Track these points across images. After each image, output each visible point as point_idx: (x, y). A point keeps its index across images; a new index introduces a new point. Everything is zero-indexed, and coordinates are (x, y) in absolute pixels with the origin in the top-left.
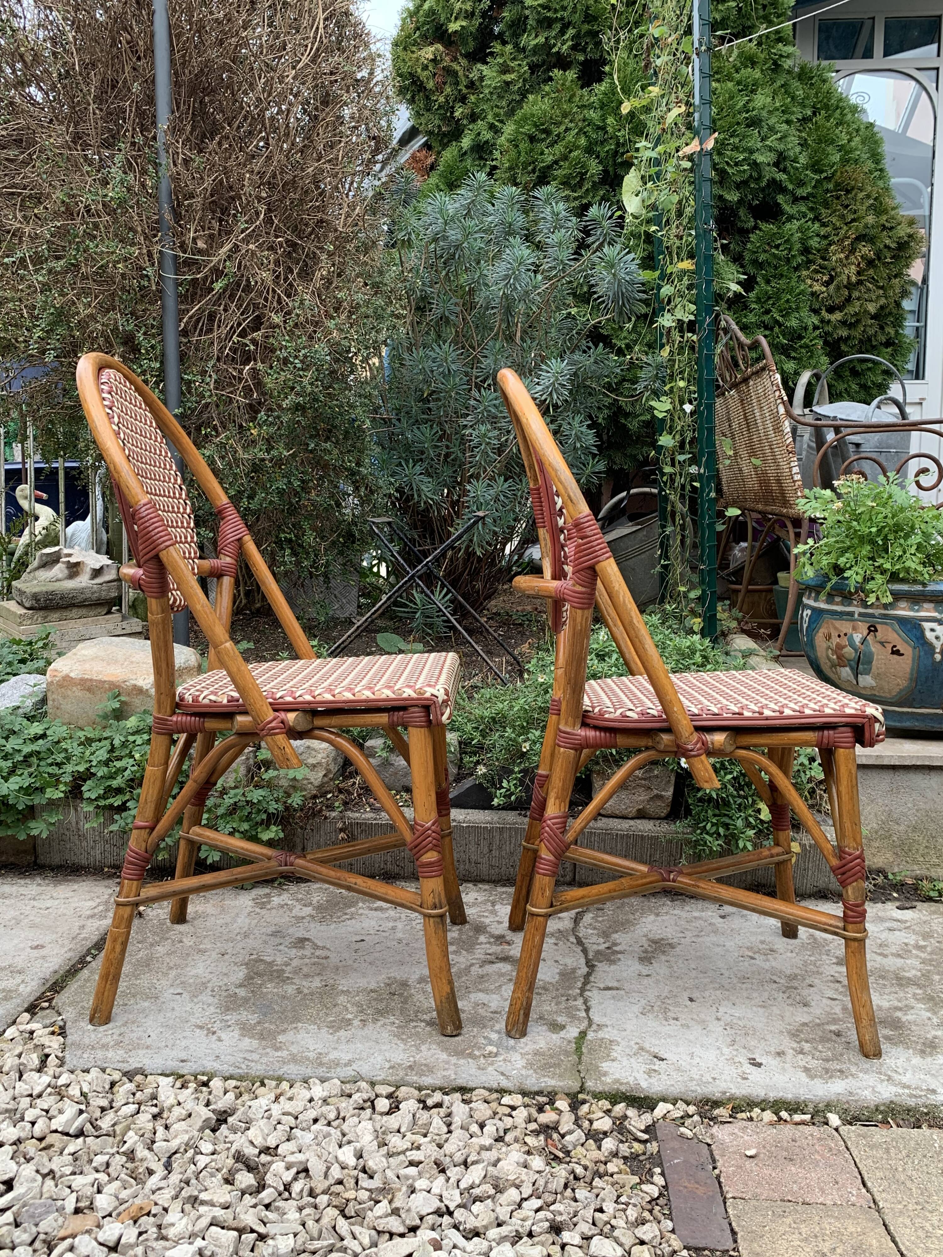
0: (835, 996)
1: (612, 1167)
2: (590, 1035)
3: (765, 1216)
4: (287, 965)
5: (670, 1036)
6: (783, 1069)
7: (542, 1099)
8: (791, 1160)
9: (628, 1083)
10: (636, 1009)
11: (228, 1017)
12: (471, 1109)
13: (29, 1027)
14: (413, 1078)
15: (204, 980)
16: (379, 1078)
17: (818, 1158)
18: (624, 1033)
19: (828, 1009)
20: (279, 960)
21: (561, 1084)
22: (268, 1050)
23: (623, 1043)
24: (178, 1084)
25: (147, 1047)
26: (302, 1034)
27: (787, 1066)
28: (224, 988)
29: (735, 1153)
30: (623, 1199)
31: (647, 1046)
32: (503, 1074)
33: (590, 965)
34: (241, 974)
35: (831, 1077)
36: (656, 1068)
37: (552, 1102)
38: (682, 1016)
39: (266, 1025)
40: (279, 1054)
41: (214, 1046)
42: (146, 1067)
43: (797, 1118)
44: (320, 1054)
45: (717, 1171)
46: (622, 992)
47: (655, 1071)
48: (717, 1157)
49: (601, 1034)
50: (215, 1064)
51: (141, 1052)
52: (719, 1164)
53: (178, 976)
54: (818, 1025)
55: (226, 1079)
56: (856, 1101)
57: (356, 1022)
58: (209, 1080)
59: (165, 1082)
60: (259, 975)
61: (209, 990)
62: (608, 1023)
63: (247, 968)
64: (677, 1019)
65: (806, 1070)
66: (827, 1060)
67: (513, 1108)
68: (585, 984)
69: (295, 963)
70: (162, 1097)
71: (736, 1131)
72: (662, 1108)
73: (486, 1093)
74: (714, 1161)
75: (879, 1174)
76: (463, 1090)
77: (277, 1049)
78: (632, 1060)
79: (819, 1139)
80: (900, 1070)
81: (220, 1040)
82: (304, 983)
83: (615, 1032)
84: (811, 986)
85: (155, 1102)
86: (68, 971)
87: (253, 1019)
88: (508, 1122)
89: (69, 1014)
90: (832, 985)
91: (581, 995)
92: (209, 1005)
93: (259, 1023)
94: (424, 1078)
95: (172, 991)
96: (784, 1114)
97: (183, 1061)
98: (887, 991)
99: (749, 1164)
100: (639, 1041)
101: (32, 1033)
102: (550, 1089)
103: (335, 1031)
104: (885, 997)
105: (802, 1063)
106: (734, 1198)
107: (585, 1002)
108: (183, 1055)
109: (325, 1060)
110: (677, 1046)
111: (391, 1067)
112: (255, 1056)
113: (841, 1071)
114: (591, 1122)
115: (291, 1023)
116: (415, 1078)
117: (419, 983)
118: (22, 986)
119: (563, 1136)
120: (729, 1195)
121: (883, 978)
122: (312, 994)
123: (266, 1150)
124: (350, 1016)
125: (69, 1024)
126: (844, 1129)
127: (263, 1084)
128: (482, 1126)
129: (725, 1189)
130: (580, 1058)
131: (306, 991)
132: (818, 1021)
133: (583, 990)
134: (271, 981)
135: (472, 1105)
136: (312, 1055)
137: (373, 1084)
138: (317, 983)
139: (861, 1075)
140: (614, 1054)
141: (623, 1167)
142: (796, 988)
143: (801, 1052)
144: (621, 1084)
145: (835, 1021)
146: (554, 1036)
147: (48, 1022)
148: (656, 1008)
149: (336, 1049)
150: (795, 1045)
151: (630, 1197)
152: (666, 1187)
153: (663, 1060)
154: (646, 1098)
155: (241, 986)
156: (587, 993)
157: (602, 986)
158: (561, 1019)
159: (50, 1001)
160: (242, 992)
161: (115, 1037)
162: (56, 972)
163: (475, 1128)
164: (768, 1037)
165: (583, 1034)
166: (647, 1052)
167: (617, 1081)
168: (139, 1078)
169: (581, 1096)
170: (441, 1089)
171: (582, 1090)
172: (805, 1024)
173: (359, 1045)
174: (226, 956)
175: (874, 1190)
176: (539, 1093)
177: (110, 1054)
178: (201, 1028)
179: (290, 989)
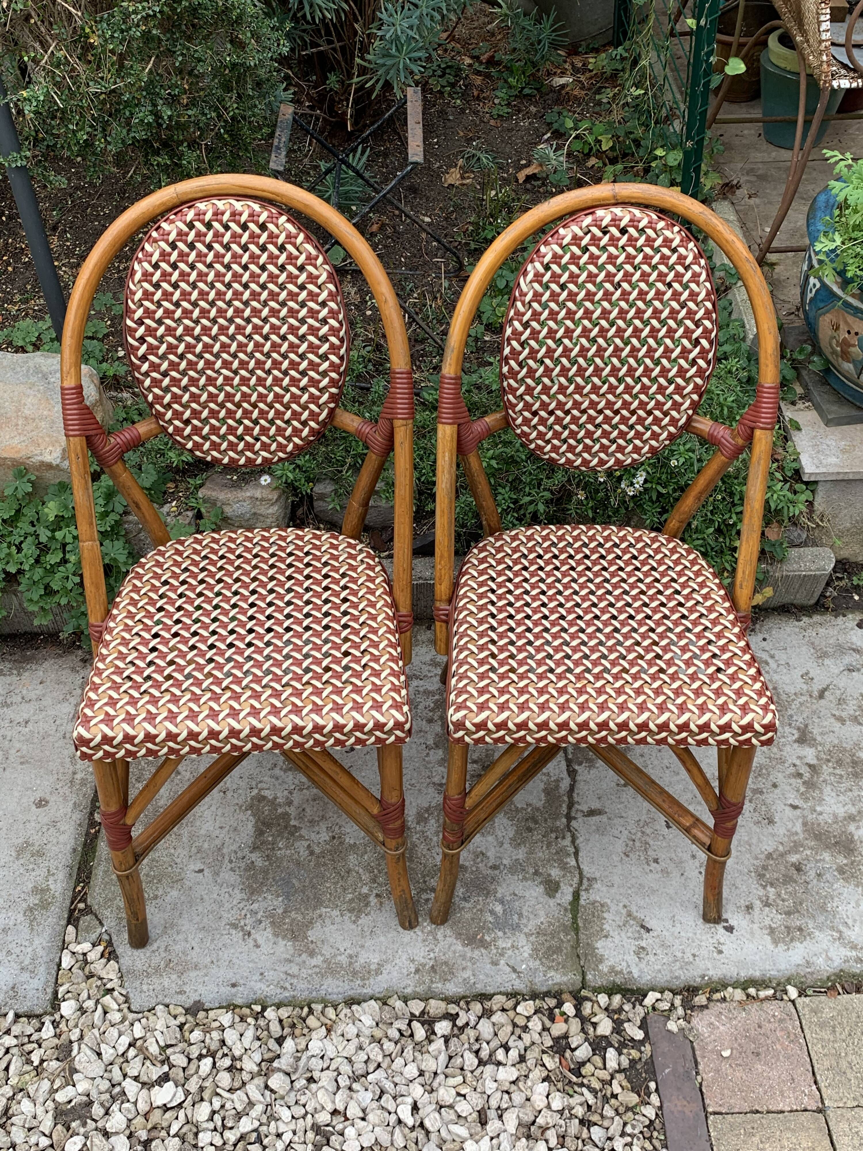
0: (796, 803)
1: (616, 1088)
2: (583, 895)
3: (738, 1135)
4: (290, 803)
5: (654, 891)
6: (752, 933)
7: (552, 1002)
8: (758, 1054)
9: (621, 972)
10: (619, 846)
11: (255, 906)
12: (494, 1024)
13: (80, 948)
14: (438, 987)
15: (218, 842)
16: (409, 990)
17: (779, 1047)
18: (613, 890)
19: (790, 825)
20: (281, 796)
21: (565, 979)
22: (304, 956)
23: (613, 908)
24: (237, 1019)
25: (196, 967)
26: (330, 928)
27: (756, 926)
28: (240, 854)
29: (712, 1051)
30: (629, 1129)
31: (634, 909)
32: (514, 970)
33: (572, 773)
34: (249, 828)
35: (792, 940)
36: (643, 944)
37: (560, 1005)
38: (662, 856)
39: (293, 914)
40: (314, 962)
41: (254, 956)
42: (204, 1000)
43: (763, 994)
44: (351, 956)
45: (699, 1078)
46: (604, 818)
47: (643, 948)
48: (699, 1059)
49: (594, 896)
50: (263, 987)
51: (193, 974)
52: (700, 1067)
53: (191, 837)
54: (782, 855)
55: (278, 1006)
56: (812, 973)
57: (373, 900)
58: (264, 1009)
59: (226, 1018)
60: (268, 825)
61: (227, 858)
62: (597, 875)
63: (254, 815)
64: (656, 861)
65: (772, 931)
66: (788, 913)
67: (528, 1018)
68: (570, 806)
69: (297, 798)
70: (229, 1042)
71: (713, 1019)
72: (651, 997)
73: (503, 998)
74: (696, 1063)
75: (827, 1064)
76: (484, 997)
77: (312, 954)
78: (623, 934)
79: (781, 1021)
80: (850, 922)
81: (257, 946)
82: (313, 836)
83: (604, 889)
84: (775, 786)
85: (225, 1050)
86: (85, 844)
87: (277, 903)
88: (526, 1037)
89: (109, 924)
90: (793, 781)
91: (568, 826)
92: (233, 887)
93: (285, 912)
94: (448, 985)
95: (192, 867)
96: (752, 991)
97: (234, 985)
98: (843, 786)
99: (725, 1067)
100: (625, 901)
101: (85, 954)
102: (556, 988)
103: (358, 917)
104: (842, 798)
105: (767, 922)
106: (715, 1113)
107: (573, 842)
108: (230, 976)
109: (357, 966)
110: (660, 908)
111: (417, 971)
112: (294, 969)
113: (800, 929)
114: (595, 1025)
115: (315, 908)
116: (440, 985)
117: (418, 823)
118: (51, 879)
119: (573, 1050)
120: (710, 1110)
121: (840, 763)
122: (322, 855)
123: (335, 1112)
124: (365, 890)
125: (114, 938)
126: (800, 1001)
127: (311, 1012)
128: (507, 1048)
129: (707, 1101)
130: (577, 934)
131: (317, 850)
132: (781, 848)
133: (569, 818)
134: (280, 834)
135: (494, 1019)
136: (343, 959)
137: (405, 1000)
138: (325, 836)
139: (817, 933)
140: (606, 927)
141: (625, 1083)
142: (761, 793)
143: (767, 904)
144: (617, 973)
145: (796, 846)
146: (552, 902)
147: (94, 937)
148: (638, 844)
149: (362, 946)
150: (761, 892)
151: (634, 1127)
152: (660, 1108)
153: (648, 930)
154: (638, 989)
155: (255, 848)
156: (574, 823)
157: (585, 808)
158: (555, 873)
159: (83, 900)
160: (257, 858)
161: (163, 955)
162: (75, 850)
163: (500, 1055)
164: (738, 883)
165: (576, 896)
166: (635, 919)
167: (612, 970)
168: (201, 1015)
169: (584, 993)
170: (464, 997)
171: (584, 985)
172: (769, 856)
173: (382, 939)
174: (229, 794)
175: (822, 1085)
176: (548, 994)
177: (166, 982)
178: (234, 926)
179: (301, 846)
